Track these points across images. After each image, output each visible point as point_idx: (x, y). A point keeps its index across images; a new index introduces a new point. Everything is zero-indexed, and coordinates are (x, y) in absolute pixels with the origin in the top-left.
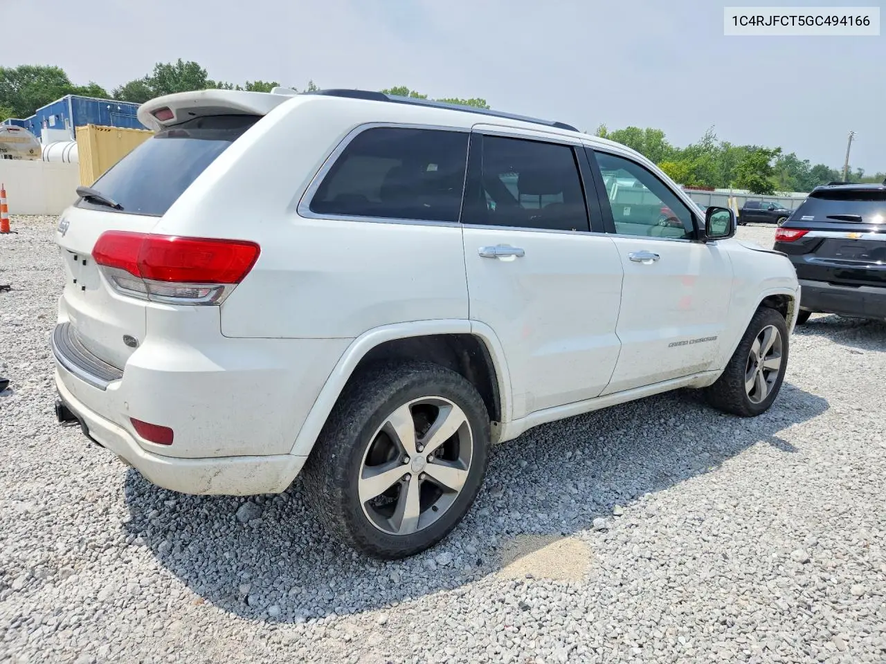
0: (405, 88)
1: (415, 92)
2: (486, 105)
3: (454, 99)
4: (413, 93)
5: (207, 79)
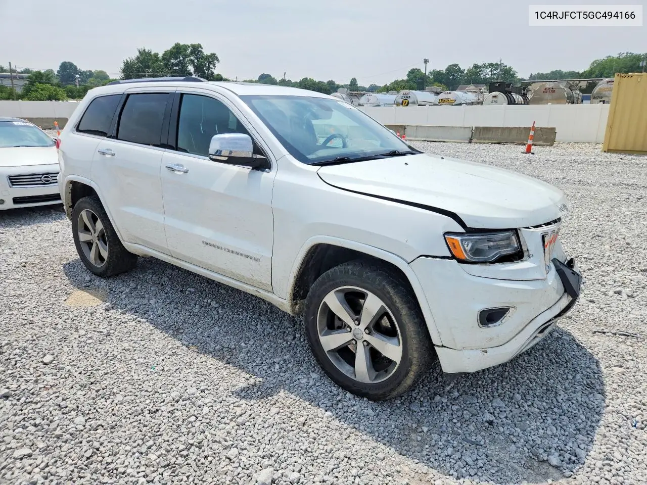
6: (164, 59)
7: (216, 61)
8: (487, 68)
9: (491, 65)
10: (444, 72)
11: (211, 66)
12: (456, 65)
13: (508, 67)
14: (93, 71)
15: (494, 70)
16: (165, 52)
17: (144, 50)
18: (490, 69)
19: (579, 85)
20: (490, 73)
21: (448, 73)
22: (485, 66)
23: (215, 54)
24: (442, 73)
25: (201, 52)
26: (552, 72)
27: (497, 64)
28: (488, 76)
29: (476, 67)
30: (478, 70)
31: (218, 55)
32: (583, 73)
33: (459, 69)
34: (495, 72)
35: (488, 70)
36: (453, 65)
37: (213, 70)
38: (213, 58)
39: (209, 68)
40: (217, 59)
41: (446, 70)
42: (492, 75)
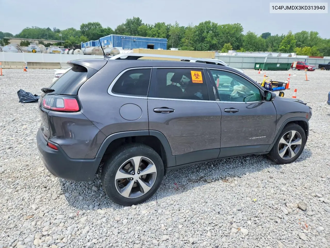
0: (210, 21)
1: (213, 22)
2: (241, 26)
3: (228, 24)
4: (212, 23)
5: (142, 23)
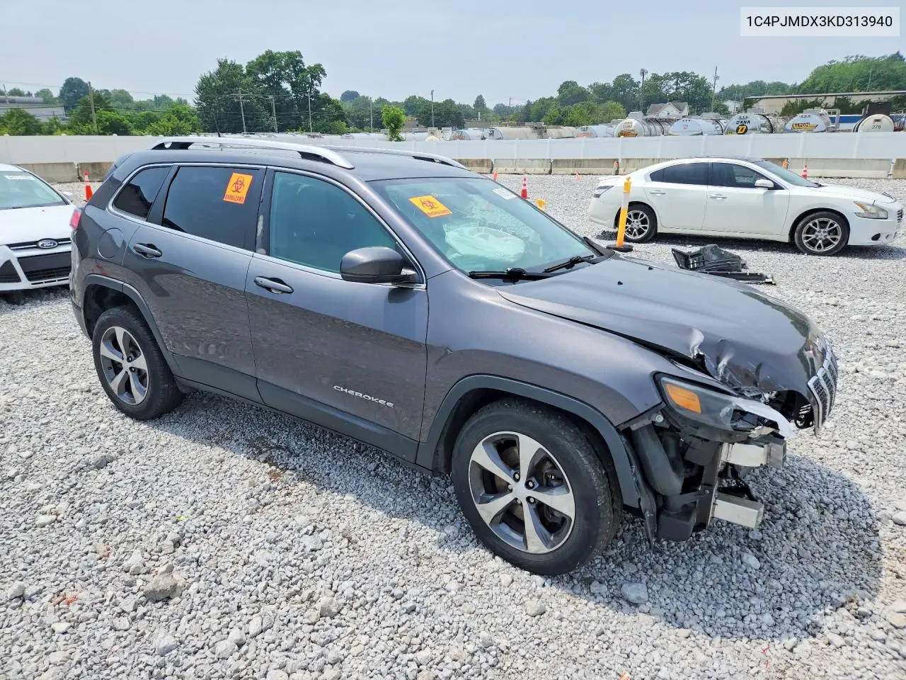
6: (249, 72)
7: (321, 75)
8: (670, 79)
9: (676, 75)
10: (612, 85)
11: (315, 82)
12: (628, 76)
13: (700, 77)
14: (110, 90)
15: (681, 82)
16: (249, 63)
17: (226, 61)
18: (675, 80)
19: (825, 102)
20: (675, 87)
21: (616, 88)
22: (667, 77)
23: (320, 65)
24: (610, 88)
25: (301, 62)
26: (751, 84)
27: (684, 74)
28: (672, 91)
29: (656, 77)
30: (659, 82)
31: (324, 67)
32: (802, 85)
33: (631, 81)
34: (682, 85)
35: (672, 83)
36: (623, 76)
37: (318, 88)
38: (317, 72)
39: (312, 85)
40: (323, 71)
41: (615, 82)
42: (677, 88)
